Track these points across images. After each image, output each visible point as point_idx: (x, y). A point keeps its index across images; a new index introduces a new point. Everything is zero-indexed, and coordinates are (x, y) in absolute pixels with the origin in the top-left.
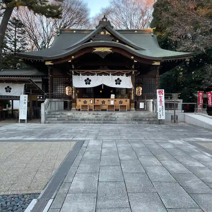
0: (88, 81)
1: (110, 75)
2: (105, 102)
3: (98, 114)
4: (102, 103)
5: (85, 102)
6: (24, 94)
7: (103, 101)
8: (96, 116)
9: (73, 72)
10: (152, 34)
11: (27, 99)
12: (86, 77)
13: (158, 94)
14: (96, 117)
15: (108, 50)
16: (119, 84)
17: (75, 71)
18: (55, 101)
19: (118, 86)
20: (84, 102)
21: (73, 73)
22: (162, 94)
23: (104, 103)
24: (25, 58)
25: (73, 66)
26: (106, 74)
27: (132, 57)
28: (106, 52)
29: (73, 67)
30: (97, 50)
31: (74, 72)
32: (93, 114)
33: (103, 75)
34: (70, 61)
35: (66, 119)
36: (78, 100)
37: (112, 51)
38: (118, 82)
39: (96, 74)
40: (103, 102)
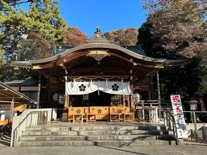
0: (82, 88)
1: (107, 80)
2: (101, 111)
3: (92, 130)
4: (99, 113)
5: (79, 111)
7: (99, 110)
9: (66, 77)
10: (141, 49)
12: (80, 83)
13: (172, 101)
15: (105, 53)
16: (117, 90)
17: (68, 77)
20: (77, 111)
21: (67, 80)
22: (179, 101)
23: (100, 113)
24: (20, 66)
25: (66, 71)
26: (102, 80)
27: (131, 60)
28: (102, 55)
29: (67, 73)
32: (87, 130)
33: (99, 81)
34: (62, 65)
36: (70, 109)
37: (108, 54)
38: (115, 88)
39: (91, 80)
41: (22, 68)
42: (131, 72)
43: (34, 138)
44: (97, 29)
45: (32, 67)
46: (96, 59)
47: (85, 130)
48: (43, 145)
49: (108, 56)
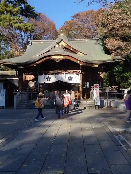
0: (49, 79)
1: (64, 74)
6: (3, 89)
9: (38, 73)
11: (5, 92)
12: (47, 76)
15: (61, 57)
16: (71, 80)
18: (25, 93)
19: (70, 82)
22: (97, 88)
26: (61, 73)
27: (78, 62)
28: (59, 59)
29: (38, 69)
30: (54, 57)
31: (39, 72)
33: (59, 74)
34: (35, 65)
39: (54, 74)
46: (56, 61)
49: (64, 59)
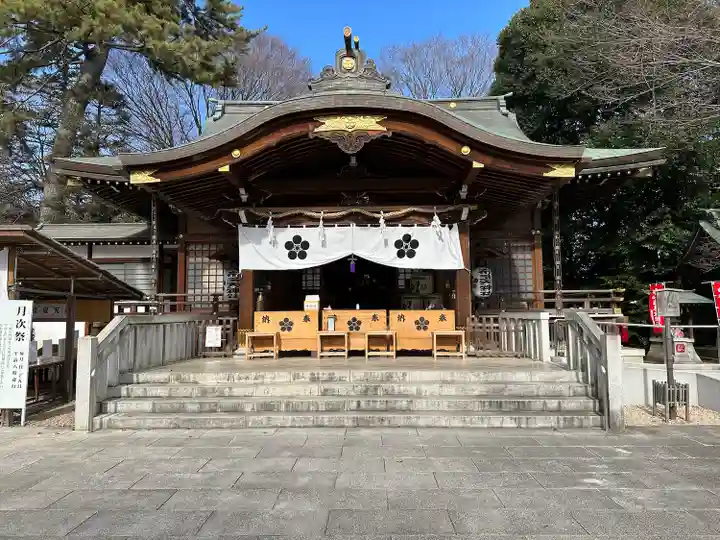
0: (298, 248)
1: (382, 223)
2: (359, 323)
3: (331, 379)
4: (351, 329)
5: (286, 325)
6: (17, 299)
7: (354, 319)
8: (326, 386)
9: (242, 214)
12: (289, 234)
14: (325, 393)
15: (370, 124)
16: (411, 254)
17: (252, 210)
19: (405, 263)
20: (281, 324)
21: (244, 220)
23: (358, 329)
25: (242, 191)
26: (363, 221)
27: (466, 150)
28: (362, 134)
29: (244, 198)
30: (331, 125)
31: (248, 215)
32: (314, 380)
33: (353, 228)
34: (226, 169)
35: (191, 407)
36: (259, 316)
37: (385, 129)
38: (407, 247)
40: (354, 324)
41: (94, 181)
42: (464, 193)
43: (147, 405)
44: (348, 40)
45: (129, 179)
46: (343, 149)
47: (308, 380)
48: (177, 427)
49: (385, 136)
